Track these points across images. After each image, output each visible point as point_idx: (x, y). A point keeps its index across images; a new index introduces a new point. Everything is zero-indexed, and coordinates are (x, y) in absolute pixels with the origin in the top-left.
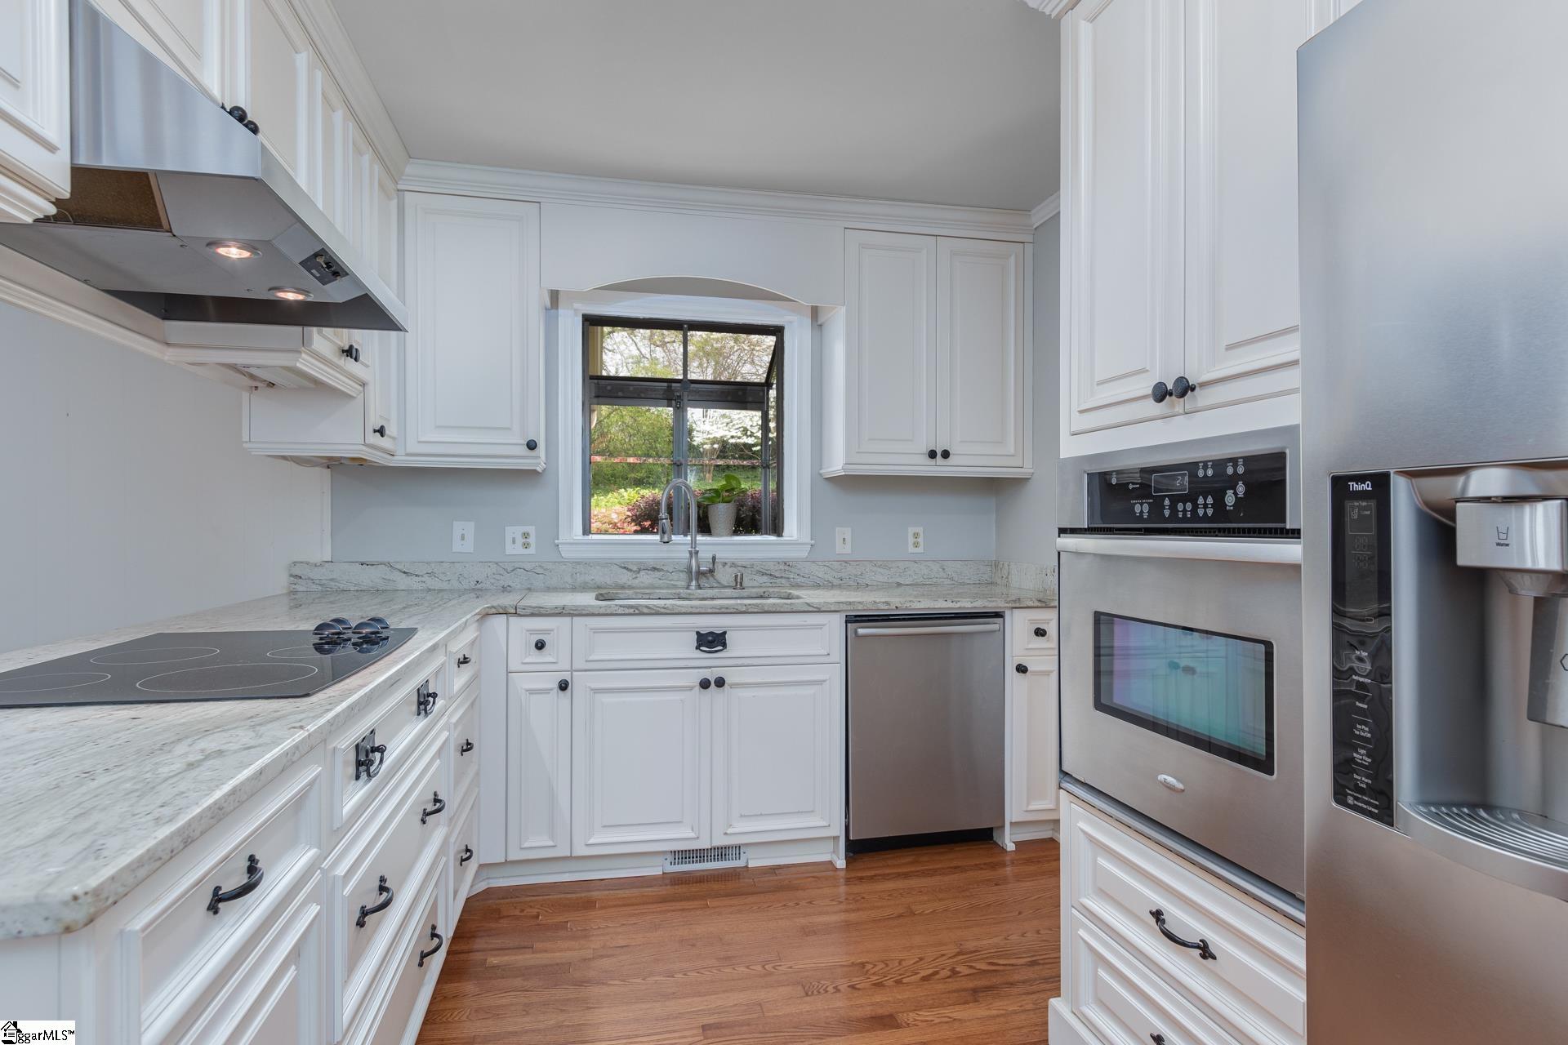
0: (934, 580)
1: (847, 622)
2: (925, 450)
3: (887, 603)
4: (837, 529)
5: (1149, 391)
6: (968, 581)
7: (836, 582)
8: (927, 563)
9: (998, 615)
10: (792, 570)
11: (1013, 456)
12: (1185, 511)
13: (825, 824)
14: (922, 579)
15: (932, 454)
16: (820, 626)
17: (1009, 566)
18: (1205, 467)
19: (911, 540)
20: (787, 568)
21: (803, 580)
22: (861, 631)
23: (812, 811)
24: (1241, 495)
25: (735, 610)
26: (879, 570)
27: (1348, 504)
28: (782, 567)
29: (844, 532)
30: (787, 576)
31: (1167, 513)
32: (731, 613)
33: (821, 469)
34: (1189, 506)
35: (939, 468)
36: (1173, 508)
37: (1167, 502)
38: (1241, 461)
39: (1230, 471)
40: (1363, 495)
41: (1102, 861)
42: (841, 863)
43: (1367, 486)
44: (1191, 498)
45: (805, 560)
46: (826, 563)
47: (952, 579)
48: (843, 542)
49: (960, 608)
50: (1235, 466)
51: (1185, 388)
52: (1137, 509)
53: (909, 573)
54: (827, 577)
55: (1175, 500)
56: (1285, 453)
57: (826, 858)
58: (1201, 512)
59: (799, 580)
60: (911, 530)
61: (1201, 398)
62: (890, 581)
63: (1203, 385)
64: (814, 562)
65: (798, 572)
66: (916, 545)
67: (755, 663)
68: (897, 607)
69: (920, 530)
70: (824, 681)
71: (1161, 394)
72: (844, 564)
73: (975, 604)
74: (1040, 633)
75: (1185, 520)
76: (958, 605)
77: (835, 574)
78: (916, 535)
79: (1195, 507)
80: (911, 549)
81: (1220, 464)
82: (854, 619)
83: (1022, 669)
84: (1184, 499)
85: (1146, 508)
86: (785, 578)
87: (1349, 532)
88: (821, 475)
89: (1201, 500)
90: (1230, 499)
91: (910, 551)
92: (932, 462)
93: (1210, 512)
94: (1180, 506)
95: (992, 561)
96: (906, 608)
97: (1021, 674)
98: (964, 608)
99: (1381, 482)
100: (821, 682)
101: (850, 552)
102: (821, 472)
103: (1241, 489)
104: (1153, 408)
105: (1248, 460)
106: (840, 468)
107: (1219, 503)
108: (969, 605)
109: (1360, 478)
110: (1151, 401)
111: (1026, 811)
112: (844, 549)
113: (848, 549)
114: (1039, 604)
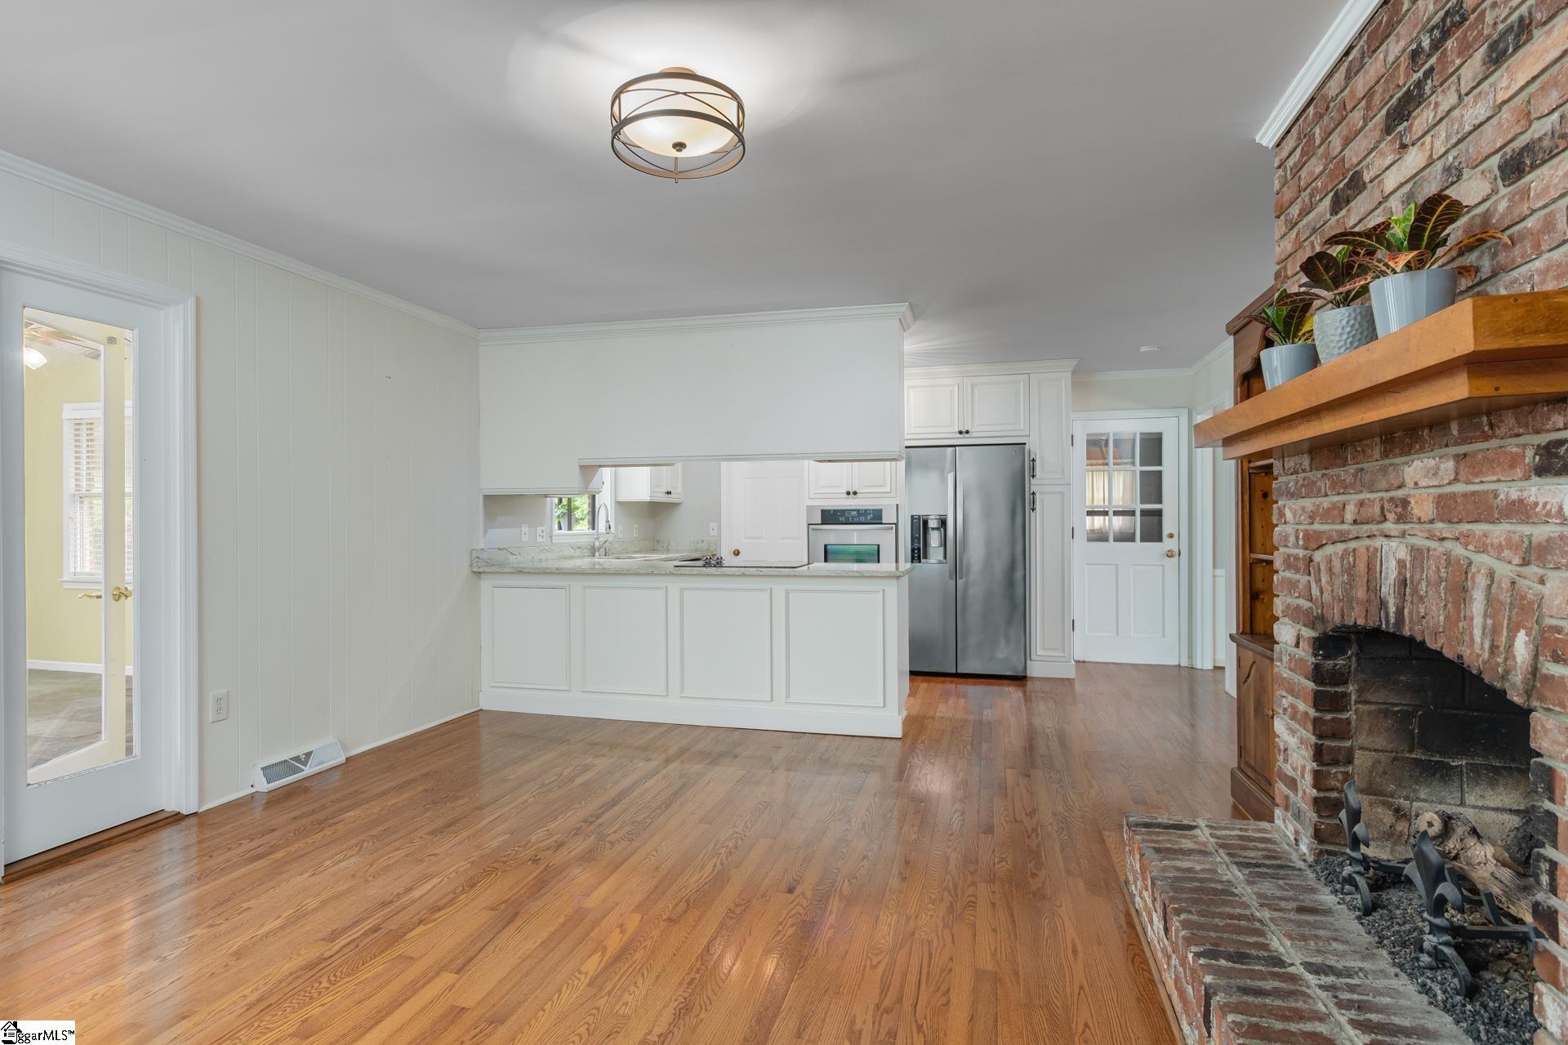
2: (665, 491)
5: (845, 492)
15: (667, 493)
18: (862, 511)
24: (872, 517)
27: (914, 519)
31: (850, 520)
34: (857, 519)
37: (850, 518)
39: (868, 512)
40: (916, 518)
44: (858, 517)
50: (870, 511)
51: (855, 493)
52: (841, 519)
55: (853, 517)
56: (881, 509)
58: (860, 520)
61: (859, 496)
63: (860, 493)
71: (848, 493)
75: (855, 521)
81: (866, 510)
84: (856, 517)
85: (843, 519)
87: (914, 524)
89: (861, 517)
90: (869, 517)
92: (666, 496)
93: (863, 520)
99: (919, 516)
103: (872, 515)
104: (845, 496)
105: (873, 510)
107: (866, 518)
109: (916, 516)
110: (845, 494)
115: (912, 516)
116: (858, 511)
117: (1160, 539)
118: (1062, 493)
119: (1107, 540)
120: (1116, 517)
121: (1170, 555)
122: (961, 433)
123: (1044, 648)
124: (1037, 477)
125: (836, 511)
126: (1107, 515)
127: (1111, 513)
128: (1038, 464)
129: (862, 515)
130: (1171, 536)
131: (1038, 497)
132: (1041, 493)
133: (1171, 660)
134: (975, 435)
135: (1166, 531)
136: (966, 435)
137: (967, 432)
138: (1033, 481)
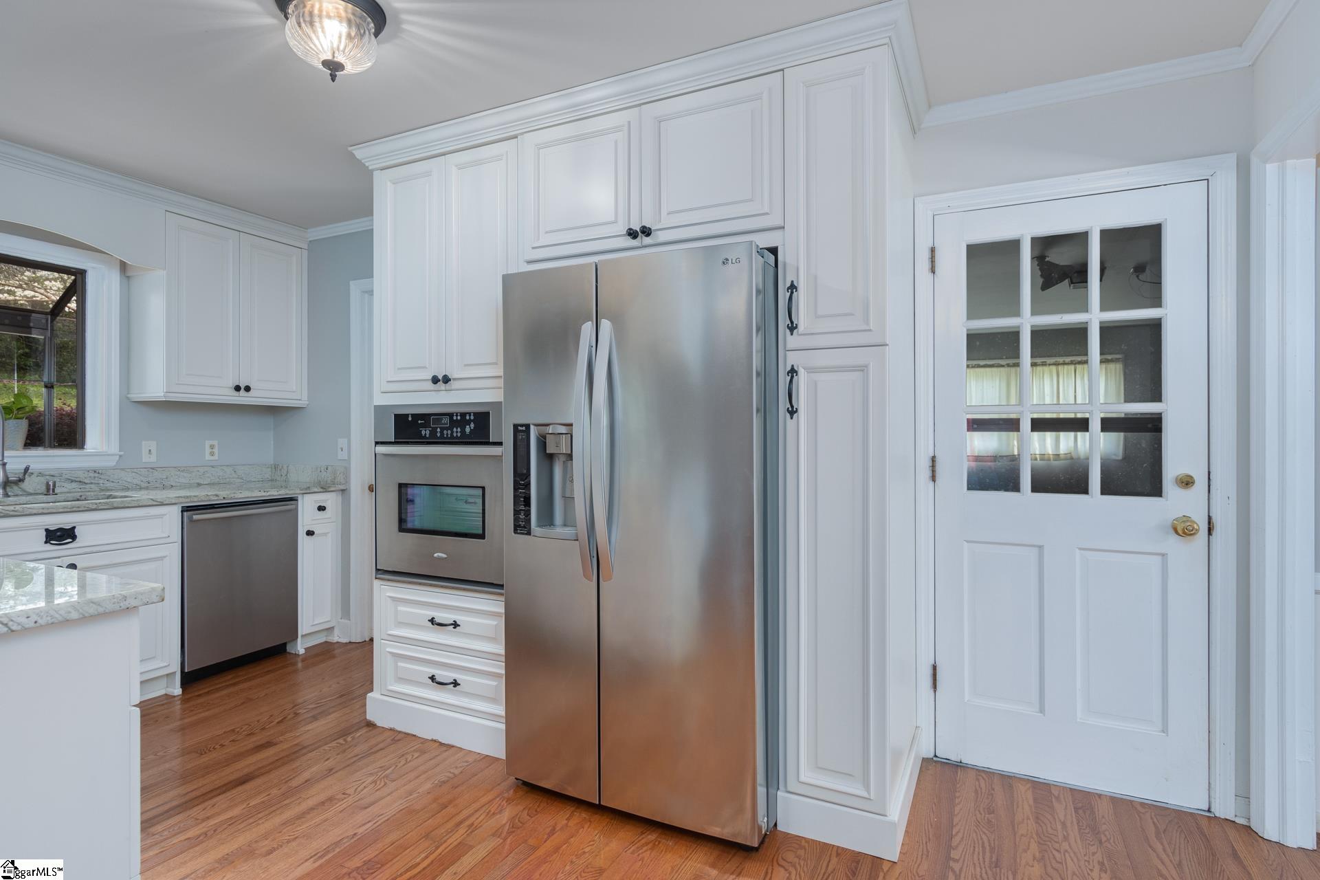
0: (228, 480)
1: (182, 511)
2: (232, 384)
3: (217, 495)
4: (143, 442)
5: (431, 378)
6: (254, 480)
7: (144, 485)
8: (222, 467)
9: (291, 499)
10: (102, 477)
11: (294, 392)
12: (447, 434)
13: (165, 664)
14: (218, 480)
15: (238, 388)
16: (161, 516)
17: (288, 467)
18: (457, 416)
19: (208, 450)
20: (96, 475)
21: (112, 484)
22: (195, 517)
23: (154, 658)
24: (472, 428)
25: (86, 509)
26: (182, 474)
27: (518, 434)
28: (92, 475)
29: (147, 445)
30: (96, 482)
31: (439, 435)
32: (83, 511)
33: (128, 394)
34: (449, 432)
35: (242, 398)
36: (442, 432)
37: (439, 430)
38: (472, 414)
39: (468, 418)
40: (522, 431)
41: (402, 608)
42: (177, 691)
43: (524, 428)
44: (451, 428)
45: (114, 469)
46: (135, 470)
47: (242, 479)
48: (149, 452)
49: (269, 496)
50: (470, 416)
51: (446, 380)
52: (423, 433)
53: (208, 475)
54: (135, 481)
55: (442, 429)
56: (489, 413)
57: (162, 692)
58: (455, 435)
59: (109, 485)
60: (208, 443)
61: (453, 384)
62: (192, 482)
63: (454, 379)
64: (123, 469)
65: (108, 478)
66: (212, 454)
67: (102, 550)
68: (224, 498)
69: (215, 443)
70: (165, 557)
71: (435, 380)
72: (151, 470)
73: (280, 493)
74: (321, 508)
75: (447, 438)
76: (268, 494)
77: (142, 479)
78: (212, 447)
79: (452, 432)
80: (208, 457)
81: (463, 415)
82: (185, 509)
83: (310, 533)
84: (447, 429)
85: (428, 432)
86: (95, 483)
87: (519, 443)
88: (128, 398)
89: (455, 429)
90: (468, 430)
91: (207, 458)
92: (236, 393)
93: (459, 435)
94: (445, 432)
95: (271, 465)
96: (231, 498)
97: (310, 536)
98: (273, 495)
99: (528, 426)
100: (162, 558)
101: (155, 461)
102: (129, 396)
103: (472, 425)
104: (430, 385)
105: (475, 414)
106: (162, 394)
107: (463, 431)
108: (276, 493)
109: (522, 426)
110: (431, 382)
111: (313, 625)
112: (149, 459)
113: (153, 458)
114: (322, 490)
115: (516, 426)
116: (450, 415)
117: (1155, 489)
118: (863, 369)
119: (1015, 486)
120: (1036, 434)
121: (1184, 530)
122: (632, 234)
123: (819, 768)
124: (801, 328)
125: (416, 417)
126: (1018, 430)
127: (1026, 425)
128: (802, 297)
129: (454, 423)
130: (1186, 482)
131: (802, 378)
132: (811, 370)
133: (1189, 798)
134: (662, 236)
135: (1172, 468)
136: (647, 240)
137: (646, 232)
138: (792, 341)
